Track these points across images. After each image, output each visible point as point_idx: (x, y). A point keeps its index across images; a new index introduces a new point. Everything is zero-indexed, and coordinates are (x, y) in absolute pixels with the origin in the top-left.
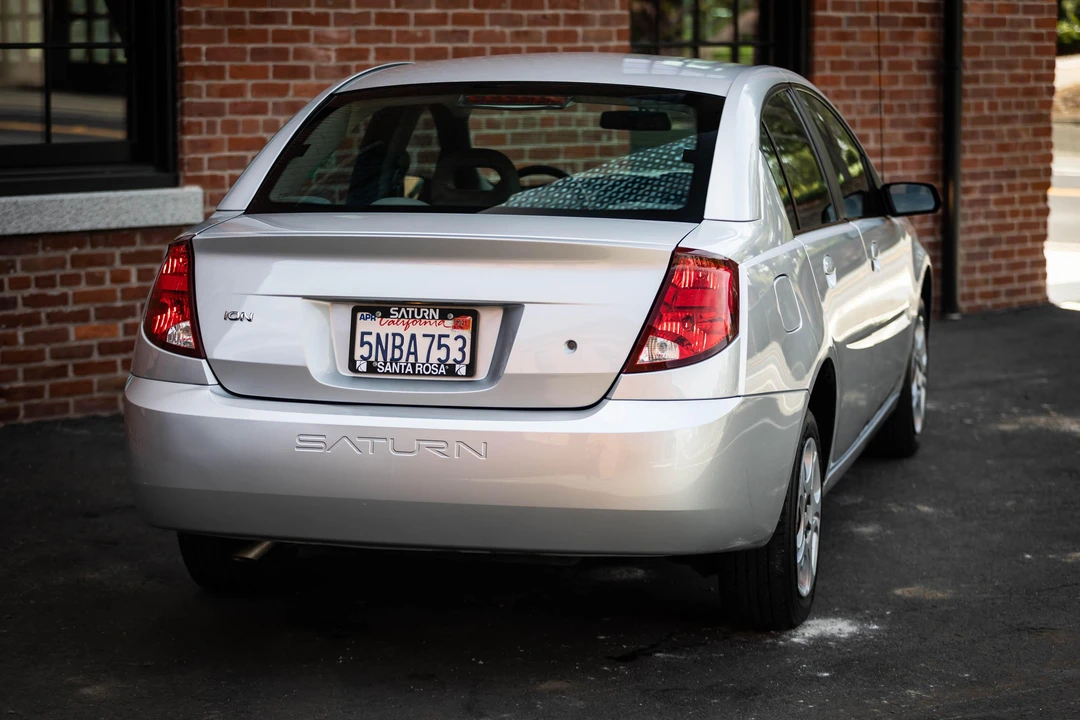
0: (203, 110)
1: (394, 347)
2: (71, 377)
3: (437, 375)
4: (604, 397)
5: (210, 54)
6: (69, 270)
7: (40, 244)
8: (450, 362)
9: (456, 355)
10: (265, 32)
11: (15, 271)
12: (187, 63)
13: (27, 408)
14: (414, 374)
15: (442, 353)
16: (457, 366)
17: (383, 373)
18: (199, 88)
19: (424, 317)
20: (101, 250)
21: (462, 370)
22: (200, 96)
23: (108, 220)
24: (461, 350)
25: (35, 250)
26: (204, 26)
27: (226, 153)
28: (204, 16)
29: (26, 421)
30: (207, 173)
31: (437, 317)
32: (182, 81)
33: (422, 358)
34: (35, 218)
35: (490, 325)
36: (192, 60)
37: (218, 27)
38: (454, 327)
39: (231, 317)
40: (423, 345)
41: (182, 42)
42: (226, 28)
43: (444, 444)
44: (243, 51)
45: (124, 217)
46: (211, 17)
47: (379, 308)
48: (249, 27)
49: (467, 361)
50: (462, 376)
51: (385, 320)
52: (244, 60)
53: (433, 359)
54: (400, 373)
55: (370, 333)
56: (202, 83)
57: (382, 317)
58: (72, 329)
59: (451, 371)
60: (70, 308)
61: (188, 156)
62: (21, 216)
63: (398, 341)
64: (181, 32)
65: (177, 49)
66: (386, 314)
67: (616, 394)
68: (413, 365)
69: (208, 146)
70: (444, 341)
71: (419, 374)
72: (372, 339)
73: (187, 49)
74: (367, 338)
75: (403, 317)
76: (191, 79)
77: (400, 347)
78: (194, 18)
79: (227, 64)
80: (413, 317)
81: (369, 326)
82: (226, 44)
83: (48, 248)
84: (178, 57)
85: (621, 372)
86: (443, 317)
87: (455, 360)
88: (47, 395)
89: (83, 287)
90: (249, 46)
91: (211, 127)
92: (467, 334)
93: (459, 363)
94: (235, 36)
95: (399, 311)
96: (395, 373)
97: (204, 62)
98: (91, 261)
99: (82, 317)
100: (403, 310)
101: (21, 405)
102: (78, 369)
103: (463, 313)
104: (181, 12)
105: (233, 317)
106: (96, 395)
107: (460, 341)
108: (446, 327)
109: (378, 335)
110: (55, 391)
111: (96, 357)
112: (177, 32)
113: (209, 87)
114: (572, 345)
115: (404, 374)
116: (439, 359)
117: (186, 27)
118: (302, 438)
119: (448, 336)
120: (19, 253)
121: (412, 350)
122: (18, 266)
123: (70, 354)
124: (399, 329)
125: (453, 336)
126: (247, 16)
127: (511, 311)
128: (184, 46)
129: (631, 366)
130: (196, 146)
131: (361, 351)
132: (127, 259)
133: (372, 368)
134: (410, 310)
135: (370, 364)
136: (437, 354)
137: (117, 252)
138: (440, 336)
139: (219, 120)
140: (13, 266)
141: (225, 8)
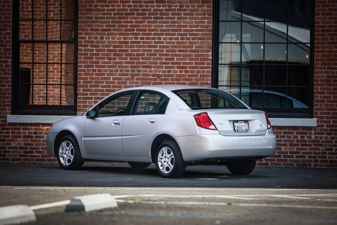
0: (319, 101)
2: (282, 158)
3: (245, 131)
5: (321, 89)
6: (282, 134)
9: (247, 128)
17: (239, 131)
19: (242, 123)
20: (291, 131)
21: (248, 130)
22: (318, 98)
23: (291, 124)
26: (319, 83)
27: (325, 111)
28: (319, 80)
29: (271, 166)
30: (319, 115)
32: (314, 95)
36: (316, 90)
37: (324, 83)
40: (243, 126)
42: (326, 83)
44: (330, 88)
45: (295, 124)
46: (321, 81)
47: (237, 121)
48: (332, 83)
52: (330, 90)
56: (319, 95)
58: (283, 147)
60: (282, 143)
61: (315, 111)
63: (240, 126)
66: (238, 122)
69: (320, 109)
70: (245, 126)
72: (236, 126)
76: (316, 94)
78: (317, 81)
79: (326, 91)
81: (235, 124)
82: (326, 87)
85: (267, 129)
86: (244, 122)
88: (276, 161)
89: (286, 138)
90: (332, 87)
91: (321, 105)
92: (248, 125)
97: (320, 91)
98: (288, 133)
99: (286, 145)
101: (269, 163)
102: (284, 156)
103: (246, 121)
104: (314, 79)
106: (288, 162)
108: (245, 124)
110: (278, 160)
111: (289, 154)
113: (321, 96)
114: (261, 125)
117: (315, 83)
121: (242, 128)
123: (282, 153)
128: (314, 87)
130: (317, 109)
131: (236, 128)
132: (297, 133)
134: (240, 121)
136: (245, 128)
137: (295, 132)
139: (323, 104)
141: (326, 79)
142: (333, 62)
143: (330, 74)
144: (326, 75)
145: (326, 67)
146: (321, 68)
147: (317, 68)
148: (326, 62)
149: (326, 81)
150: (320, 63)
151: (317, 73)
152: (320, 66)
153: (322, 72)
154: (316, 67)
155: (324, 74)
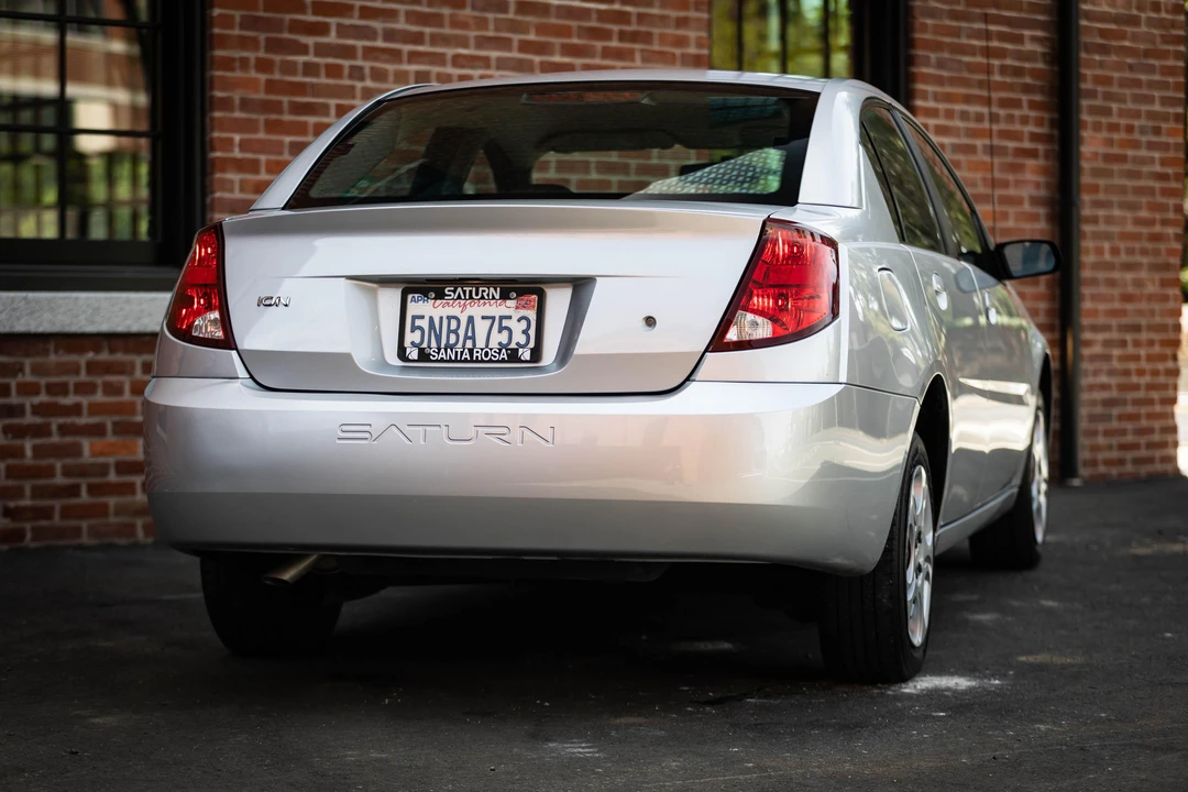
0: (234, 207)
1: (449, 331)
2: (85, 497)
3: (498, 361)
4: (688, 379)
5: (244, 146)
6: (83, 377)
7: (51, 346)
8: (513, 346)
9: (519, 338)
10: (305, 124)
11: (24, 375)
12: (218, 154)
13: (34, 529)
14: (472, 361)
15: (504, 338)
16: (521, 351)
17: (437, 361)
18: (231, 182)
19: (483, 298)
20: (120, 357)
21: (526, 355)
22: (231, 191)
23: (128, 322)
24: (525, 332)
25: (46, 353)
26: (238, 114)
28: (237, 102)
29: (33, 545)
31: (497, 297)
32: (212, 173)
33: (481, 343)
34: (47, 316)
35: (558, 303)
36: (223, 150)
37: (254, 116)
38: (517, 308)
39: (266, 302)
40: (481, 328)
41: (212, 130)
42: (262, 118)
43: (505, 430)
44: (281, 144)
45: (146, 321)
46: (246, 104)
47: (432, 288)
48: (287, 117)
49: (532, 345)
50: (526, 362)
51: (439, 302)
52: (281, 153)
53: (494, 344)
54: (456, 361)
55: (422, 317)
56: (234, 177)
57: (435, 299)
58: (86, 444)
59: (513, 356)
60: (84, 420)
62: (32, 313)
63: (454, 324)
64: (212, 119)
65: (208, 139)
66: (440, 295)
67: (699, 375)
68: (471, 351)
70: (505, 323)
71: (477, 361)
72: (425, 324)
73: (219, 138)
74: (418, 322)
75: (459, 297)
76: (223, 170)
77: (456, 332)
78: (226, 104)
79: (263, 158)
80: (471, 297)
81: (420, 307)
82: (261, 135)
83: (61, 352)
84: (208, 147)
85: (706, 351)
86: (505, 296)
87: (518, 344)
88: (57, 516)
89: (99, 397)
90: (287, 139)
92: (532, 315)
93: (523, 347)
94: (272, 127)
95: (454, 292)
96: (450, 361)
97: (237, 154)
98: (109, 368)
99: (97, 431)
100: (459, 290)
101: (28, 526)
102: (92, 489)
103: (526, 289)
104: (212, 97)
105: (268, 302)
106: (113, 519)
107: (524, 323)
108: (508, 307)
109: (431, 318)
110: (67, 512)
111: (112, 477)
112: (208, 120)
113: (242, 182)
114: (650, 321)
115: (461, 361)
116: (500, 344)
117: (217, 114)
118: (345, 428)
119: (510, 317)
120: (27, 355)
121: (470, 334)
122: (27, 369)
123: (83, 471)
124: (455, 310)
125: (515, 318)
126: (286, 106)
127: (580, 286)
128: (216, 134)
129: (718, 343)
131: (410, 337)
133: (424, 356)
134: (468, 289)
135: (422, 352)
136: (498, 338)
137: (138, 360)
138: (502, 318)
140: (21, 370)
141: (262, 96)
142: (288, 17)
143: (277, 76)
144: (263, 77)
145: (262, 37)
146: (244, 43)
147: (224, 42)
148: (261, 14)
149: (267, 107)
150: (238, 20)
151: (228, 64)
152: (237, 32)
153: (244, 63)
154: (219, 35)
155: (253, 74)
